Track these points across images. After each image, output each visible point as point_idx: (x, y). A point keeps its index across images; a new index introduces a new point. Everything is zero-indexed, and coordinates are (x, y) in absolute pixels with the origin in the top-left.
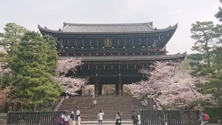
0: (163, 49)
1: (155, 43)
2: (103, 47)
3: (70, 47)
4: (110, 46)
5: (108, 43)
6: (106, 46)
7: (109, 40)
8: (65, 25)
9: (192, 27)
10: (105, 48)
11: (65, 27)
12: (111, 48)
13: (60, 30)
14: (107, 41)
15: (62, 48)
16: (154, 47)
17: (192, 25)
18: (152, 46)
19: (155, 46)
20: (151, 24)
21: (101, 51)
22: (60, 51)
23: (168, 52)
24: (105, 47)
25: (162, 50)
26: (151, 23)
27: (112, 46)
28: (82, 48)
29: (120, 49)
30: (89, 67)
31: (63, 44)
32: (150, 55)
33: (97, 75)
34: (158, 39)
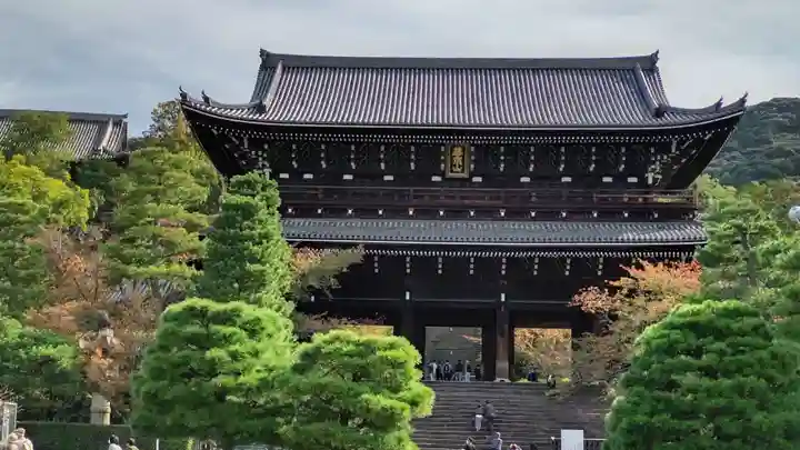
1: (657, 166)
2: (435, 175)
4: (465, 175)
5: (458, 160)
6: (449, 174)
7: (463, 150)
10: (446, 180)
12: (468, 179)
14: (452, 151)
16: (650, 181)
18: (643, 180)
19: (655, 180)
20: (650, 63)
21: (426, 198)
24: (442, 174)
27: (472, 175)
28: (347, 177)
29: (506, 192)
30: (376, 264)
31: (269, 162)
32: (631, 220)
33: (408, 297)
34: (667, 152)
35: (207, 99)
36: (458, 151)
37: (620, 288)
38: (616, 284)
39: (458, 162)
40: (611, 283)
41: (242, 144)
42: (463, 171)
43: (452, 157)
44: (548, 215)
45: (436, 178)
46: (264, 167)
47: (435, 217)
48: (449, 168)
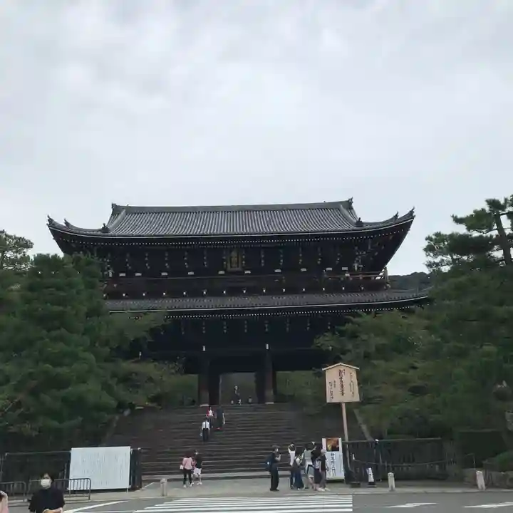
0: (382, 276)
1: (360, 259)
4: (239, 269)
6: (229, 269)
7: (238, 253)
8: (116, 210)
9: (426, 243)
10: (228, 273)
12: (242, 273)
13: (105, 229)
14: (231, 254)
15: (111, 275)
16: (356, 268)
17: (426, 239)
18: (351, 268)
19: (358, 268)
20: (348, 205)
21: (217, 281)
22: (106, 285)
24: (225, 269)
25: (379, 278)
26: (348, 201)
27: (244, 269)
28: (164, 274)
29: (267, 277)
30: (182, 329)
31: (111, 266)
32: (347, 291)
33: (204, 349)
34: (366, 249)
35: (67, 223)
36: (234, 254)
38: (343, 328)
39: (234, 261)
42: (238, 267)
43: (231, 257)
44: (293, 290)
45: (221, 272)
46: (109, 269)
47: (221, 295)
48: (229, 265)
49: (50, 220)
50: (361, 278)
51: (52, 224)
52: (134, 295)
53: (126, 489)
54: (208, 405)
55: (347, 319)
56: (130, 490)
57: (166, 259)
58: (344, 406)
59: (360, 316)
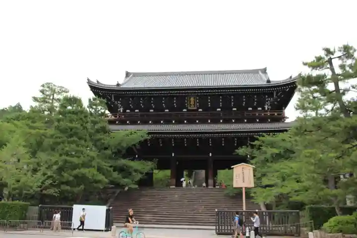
1: (269, 103)
3: (133, 110)
4: (195, 108)
5: (192, 103)
6: (189, 108)
7: (194, 99)
8: (128, 74)
10: (188, 110)
11: (128, 79)
12: (197, 110)
13: (118, 85)
14: (190, 99)
15: (121, 111)
16: (266, 109)
18: (264, 108)
19: (268, 109)
20: (264, 71)
22: (118, 117)
23: (288, 118)
24: (187, 108)
27: (198, 108)
28: (151, 111)
29: (211, 113)
30: (160, 143)
31: (122, 105)
32: (260, 122)
33: (173, 155)
34: (273, 97)
35: (98, 82)
36: (192, 99)
37: (255, 145)
38: (254, 143)
40: (252, 143)
41: (111, 98)
43: (190, 101)
44: (227, 121)
45: (185, 110)
46: (120, 107)
47: (184, 123)
48: (189, 105)
49: (88, 80)
50: (269, 115)
51: (89, 82)
52: (134, 123)
53: (103, 231)
54: (174, 187)
55: (255, 138)
56: (105, 231)
57: (152, 102)
58: (244, 189)
59: (264, 136)
